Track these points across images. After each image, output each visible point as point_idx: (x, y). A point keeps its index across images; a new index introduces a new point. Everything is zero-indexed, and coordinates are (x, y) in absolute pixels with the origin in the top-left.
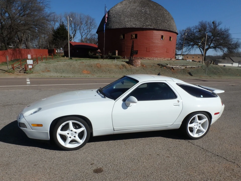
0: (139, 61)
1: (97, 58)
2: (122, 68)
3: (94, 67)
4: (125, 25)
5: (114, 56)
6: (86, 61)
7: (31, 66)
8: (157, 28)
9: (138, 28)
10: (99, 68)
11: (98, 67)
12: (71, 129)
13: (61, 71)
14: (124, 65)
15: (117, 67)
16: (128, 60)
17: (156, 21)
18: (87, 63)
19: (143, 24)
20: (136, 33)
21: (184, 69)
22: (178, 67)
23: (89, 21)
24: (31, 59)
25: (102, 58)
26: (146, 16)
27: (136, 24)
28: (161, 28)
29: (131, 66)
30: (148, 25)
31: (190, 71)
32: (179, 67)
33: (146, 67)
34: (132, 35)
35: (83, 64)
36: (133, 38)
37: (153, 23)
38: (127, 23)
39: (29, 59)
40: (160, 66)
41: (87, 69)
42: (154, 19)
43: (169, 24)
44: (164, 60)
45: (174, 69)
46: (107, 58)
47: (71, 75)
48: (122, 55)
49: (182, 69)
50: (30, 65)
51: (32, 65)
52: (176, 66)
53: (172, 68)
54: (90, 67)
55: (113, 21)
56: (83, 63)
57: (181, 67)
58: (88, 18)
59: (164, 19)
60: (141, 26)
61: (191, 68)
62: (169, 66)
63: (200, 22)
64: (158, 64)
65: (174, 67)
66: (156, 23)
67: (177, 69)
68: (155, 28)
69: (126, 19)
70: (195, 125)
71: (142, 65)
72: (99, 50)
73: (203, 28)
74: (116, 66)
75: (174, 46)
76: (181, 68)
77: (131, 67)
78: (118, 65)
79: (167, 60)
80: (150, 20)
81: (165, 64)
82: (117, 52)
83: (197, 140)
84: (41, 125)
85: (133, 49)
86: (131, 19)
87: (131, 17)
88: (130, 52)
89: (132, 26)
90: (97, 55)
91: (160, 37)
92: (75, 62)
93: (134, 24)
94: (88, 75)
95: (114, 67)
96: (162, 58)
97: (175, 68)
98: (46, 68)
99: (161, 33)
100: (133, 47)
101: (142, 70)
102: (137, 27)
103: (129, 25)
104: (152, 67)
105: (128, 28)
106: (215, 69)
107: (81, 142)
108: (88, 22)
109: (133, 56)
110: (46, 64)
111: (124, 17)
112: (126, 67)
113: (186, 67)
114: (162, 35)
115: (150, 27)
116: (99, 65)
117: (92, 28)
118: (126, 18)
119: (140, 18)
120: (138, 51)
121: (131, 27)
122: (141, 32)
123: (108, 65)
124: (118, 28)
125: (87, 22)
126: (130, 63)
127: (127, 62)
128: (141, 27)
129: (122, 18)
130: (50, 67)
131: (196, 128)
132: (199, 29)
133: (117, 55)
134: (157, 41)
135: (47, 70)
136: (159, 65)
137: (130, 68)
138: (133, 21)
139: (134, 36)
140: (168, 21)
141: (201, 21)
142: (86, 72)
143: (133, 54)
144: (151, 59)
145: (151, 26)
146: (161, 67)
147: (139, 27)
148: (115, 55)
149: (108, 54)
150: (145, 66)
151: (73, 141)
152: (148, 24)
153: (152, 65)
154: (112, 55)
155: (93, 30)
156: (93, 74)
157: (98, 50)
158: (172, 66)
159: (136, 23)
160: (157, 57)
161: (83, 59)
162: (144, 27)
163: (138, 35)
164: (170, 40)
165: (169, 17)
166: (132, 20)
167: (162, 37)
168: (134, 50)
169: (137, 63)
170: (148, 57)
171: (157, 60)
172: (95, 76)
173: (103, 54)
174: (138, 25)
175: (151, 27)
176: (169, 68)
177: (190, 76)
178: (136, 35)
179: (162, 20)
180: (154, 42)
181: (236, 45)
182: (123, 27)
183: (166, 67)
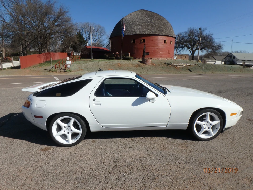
3: (116, 66)
4: (135, 32)
6: (108, 61)
7: (70, 66)
8: (161, 34)
11: (119, 66)
13: (91, 69)
14: (139, 64)
16: (141, 60)
17: (160, 29)
18: (110, 63)
19: (150, 31)
20: (144, 38)
26: (152, 24)
27: (144, 31)
28: (164, 34)
29: (144, 65)
30: (154, 32)
31: (189, 68)
32: (181, 65)
33: (155, 65)
34: (141, 40)
35: (107, 64)
36: (142, 42)
37: (158, 30)
38: (136, 31)
39: (68, 61)
41: (111, 68)
42: (158, 27)
43: (169, 31)
45: (177, 67)
49: (183, 66)
50: (69, 65)
51: (70, 65)
52: (179, 64)
53: (176, 66)
54: (113, 66)
56: (107, 63)
57: (182, 65)
59: (166, 27)
60: (148, 32)
61: (190, 65)
62: (173, 64)
64: (164, 63)
65: (177, 65)
67: (180, 66)
69: (136, 28)
72: (117, 53)
73: (191, 33)
74: (133, 65)
76: (182, 66)
77: (144, 66)
80: (155, 28)
81: (170, 63)
82: (129, 54)
85: (145, 52)
87: (140, 26)
88: (142, 53)
89: (141, 33)
91: (163, 41)
92: (100, 63)
93: (142, 31)
95: (131, 66)
97: (178, 66)
98: (80, 67)
99: (164, 38)
101: (153, 67)
102: (145, 34)
103: (138, 32)
104: (160, 65)
105: (138, 34)
106: (208, 66)
108: (99, 30)
109: (145, 57)
110: (78, 64)
111: (134, 25)
112: (141, 65)
113: (186, 65)
114: (165, 39)
115: (155, 33)
118: (136, 26)
119: (147, 27)
120: (149, 52)
121: (140, 34)
122: (149, 37)
123: (126, 64)
124: (129, 34)
126: (143, 62)
127: (140, 62)
129: (132, 27)
130: (82, 67)
132: (188, 34)
134: (160, 45)
135: (80, 69)
136: (165, 63)
138: (141, 29)
139: (143, 41)
141: (190, 28)
143: (145, 55)
144: (156, 59)
145: (156, 32)
146: (167, 65)
147: (147, 34)
148: (128, 56)
150: (154, 64)
152: (154, 31)
153: (160, 63)
154: (125, 56)
157: (116, 52)
158: (176, 65)
160: (161, 57)
162: (151, 34)
163: (146, 40)
164: (171, 43)
165: (169, 26)
167: (165, 41)
169: (149, 62)
170: (153, 57)
171: (164, 60)
175: (156, 34)
176: (174, 66)
177: (189, 71)
178: (144, 40)
179: (164, 28)
180: (159, 45)
181: (219, 47)
182: (133, 33)
183: (171, 65)
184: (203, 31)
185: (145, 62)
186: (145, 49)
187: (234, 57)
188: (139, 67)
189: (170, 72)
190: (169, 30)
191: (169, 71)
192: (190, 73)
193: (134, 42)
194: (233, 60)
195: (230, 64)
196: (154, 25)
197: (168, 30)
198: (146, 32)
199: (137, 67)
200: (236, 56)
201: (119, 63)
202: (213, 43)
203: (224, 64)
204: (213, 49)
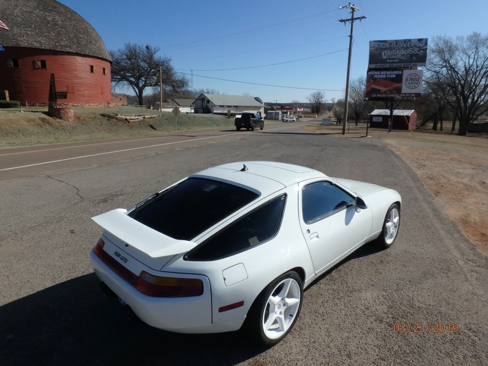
0: (72, 111)
4: (17, 42)
8: (82, 53)
14: (44, 119)
15: (32, 123)
16: (46, 109)
17: (78, 40)
19: (55, 43)
20: (42, 58)
21: (142, 121)
22: (133, 117)
26: (57, 28)
28: (89, 53)
29: (59, 120)
30: (65, 46)
31: (151, 123)
33: (84, 120)
34: (34, 63)
36: (37, 67)
37: (73, 42)
38: (19, 39)
40: (107, 118)
42: (72, 35)
43: (99, 47)
45: (129, 122)
49: (139, 120)
52: (131, 116)
53: (126, 119)
57: (137, 117)
59: (89, 38)
60: (51, 46)
61: (151, 118)
62: (120, 117)
63: (128, 46)
64: (101, 115)
65: (128, 117)
66: (78, 43)
67: (133, 121)
68: (79, 52)
71: (77, 117)
73: (132, 54)
74: (29, 121)
76: (137, 119)
77: (59, 122)
80: (65, 37)
81: (114, 114)
82: (7, 94)
85: (55, 90)
86: (26, 30)
87: (26, 27)
88: (48, 92)
89: (33, 45)
91: (89, 69)
93: (35, 41)
95: (26, 123)
97: (130, 119)
99: (90, 61)
100: (52, 85)
101: (81, 125)
102: (43, 48)
103: (24, 43)
104: (94, 119)
105: (25, 48)
109: (56, 101)
112: (49, 121)
113: (144, 118)
114: (92, 64)
115: (68, 50)
119: (47, 32)
120: (66, 92)
121: (30, 46)
122: (54, 57)
123: (10, 119)
126: (54, 113)
127: (46, 114)
128: (53, 49)
132: (127, 55)
133: (8, 99)
134: (83, 75)
136: (103, 115)
137: (58, 124)
138: (32, 35)
139: (39, 63)
140: (97, 43)
141: (128, 43)
143: (56, 98)
144: (78, 106)
145: (70, 47)
146: (108, 120)
147: (48, 48)
148: (5, 99)
150: (82, 119)
152: (63, 44)
153: (92, 116)
158: (125, 117)
159: (39, 39)
160: (87, 102)
162: (58, 49)
163: (46, 62)
164: (104, 73)
165: (96, 36)
166: (28, 32)
167: (92, 67)
168: (58, 90)
169: (70, 115)
170: (70, 102)
174: (45, 43)
175: (71, 51)
176: (121, 120)
177: (153, 130)
179: (87, 40)
180: (80, 76)
181: (183, 83)
183: (116, 118)
184: (154, 51)
185: (59, 113)
186: (54, 84)
187: (208, 101)
188: (48, 127)
189: (118, 133)
190: (97, 45)
191: (115, 132)
192: (154, 132)
193: (16, 65)
194: (207, 106)
195: (204, 112)
196: (64, 30)
197: (95, 45)
199: (41, 126)
200: (211, 100)
202: (172, 75)
203: (195, 112)
204: (173, 87)
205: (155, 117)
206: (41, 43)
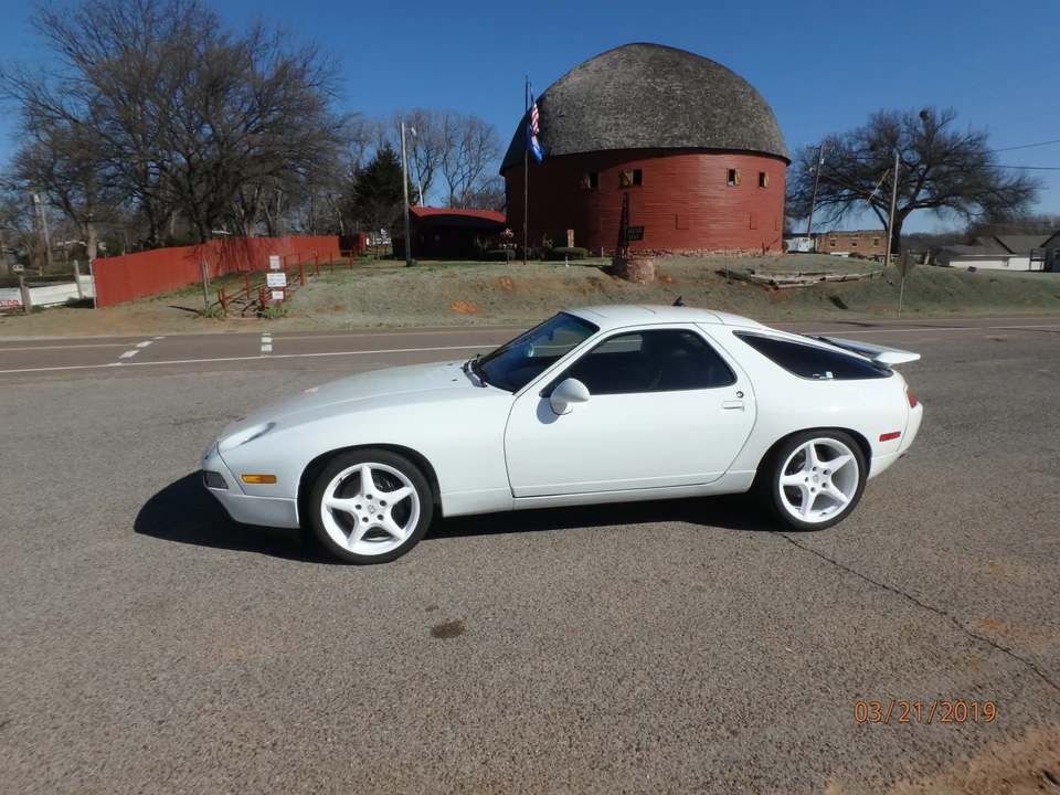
0: (650, 264)
1: (502, 257)
2: (590, 290)
3: (490, 289)
4: (598, 143)
5: (560, 249)
6: (464, 270)
7: (282, 293)
8: (713, 146)
9: (645, 149)
10: (509, 292)
11: (504, 288)
12: (366, 493)
13: (380, 305)
14: (596, 279)
15: (572, 287)
16: (610, 263)
18: (466, 278)
19: (663, 133)
20: (637, 165)
21: (814, 286)
22: (791, 279)
23: (476, 136)
24: (279, 271)
25: (520, 256)
26: (671, 105)
27: (635, 137)
28: (727, 144)
29: (621, 282)
30: (681, 138)
31: (838, 292)
32: (798, 279)
33: (673, 282)
34: (622, 176)
35: (454, 280)
36: (626, 183)
37: (697, 127)
38: (603, 135)
39: (273, 271)
40: (728, 280)
41: (467, 298)
42: (698, 113)
43: (754, 130)
44: (740, 255)
45: (777, 289)
46: (535, 257)
47: (413, 320)
48: (589, 243)
49: (807, 284)
50: (277, 289)
51: (283, 289)
52: (786, 276)
53: (772, 283)
54: (478, 289)
55: (556, 130)
56: (454, 276)
57: (803, 278)
58: (473, 124)
59: (735, 112)
60: (654, 140)
61: (843, 280)
62: (760, 276)
63: (873, 117)
64: (717, 272)
65: (777, 279)
66: (707, 127)
67: (788, 286)
68: (706, 146)
69: (602, 121)
70: (806, 480)
71: (662, 277)
72: (508, 231)
73: (885, 135)
74: (568, 282)
75: (778, 206)
76: (803, 282)
77: (619, 286)
78: (573, 281)
79: (754, 256)
80: (684, 119)
81: (746, 272)
82: (571, 235)
83: (817, 534)
84: (271, 479)
85: (628, 224)
86: (618, 119)
87: (618, 113)
88: (617, 232)
89: (622, 142)
90: (503, 248)
91: (725, 175)
92: (425, 276)
93: (628, 136)
94: (471, 319)
95: (560, 286)
96: (735, 251)
97: (781, 283)
98: (331, 298)
99: (729, 161)
100: (625, 215)
101: (662, 293)
102: (639, 146)
103: (610, 141)
104: (696, 281)
105: (609, 151)
106: (934, 283)
107: (403, 534)
108: (473, 140)
109: (628, 245)
110: (329, 285)
111: (594, 113)
112: (603, 284)
113: (824, 279)
114: (732, 167)
115: (685, 143)
116: (509, 282)
117: (488, 156)
118: (601, 117)
119: (652, 116)
120: (643, 228)
121: (618, 147)
122: (657, 161)
123: (538, 279)
124: (573, 151)
125: (468, 138)
126: (618, 270)
127: (606, 269)
128: (656, 145)
129: (587, 119)
130: (344, 295)
131: (813, 490)
132: (869, 139)
133: (571, 245)
134: (712, 192)
135: (332, 306)
136: (722, 273)
137: (617, 289)
138: (625, 125)
139: (630, 177)
140: (751, 120)
141: (876, 111)
142: (464, 306)
143: (627, 240)
144: (692, 254)
145: (689, 138)
146: (729, 283)
147: (647, 146)
148: (566, 245)
149: (539, 243)
150: (669, 279)
151: (375, 533)
152: (679, 134)
153: (696, 274)
154: (554, 246)
155: (489, 164)
156: (488, 314)
157: (504, 230)
158: (770, 278)
159: (635, 131)
160: (714, 246)
161: (455, 265)
162: (665, 145)
163: (644, 174)
164: (761, 183)
165: (756, 106)
166: (620, 121)
167: (732, 174)
168: (631, 225)
169: (643, 271)
170: (681, 248)
171: (714, 258)
172: (493, 320)
173: (521, 243)
175: (690, 145)
176: (760, 283)
177: (838, 309)
178: (638, 175)
179: (729, 118)
180: (703, 194)
181: (1019, 193)
182: (588, 147)
183: (748, 280)
184: (939, 123)
185: (625, 269)
186: (627, 213)
188: (596, 293)
190: (751, 126)
192: (838, 314)
193: (594, 183)
196: (684, 106)
197: (746, 127)
198: (642, 137)
199: (584, 292)
201: (505, 278)
202: (989, 176)
203: (1044, 270)
204: (988, 205)
205: (855, 279)
206: (638, 136)
